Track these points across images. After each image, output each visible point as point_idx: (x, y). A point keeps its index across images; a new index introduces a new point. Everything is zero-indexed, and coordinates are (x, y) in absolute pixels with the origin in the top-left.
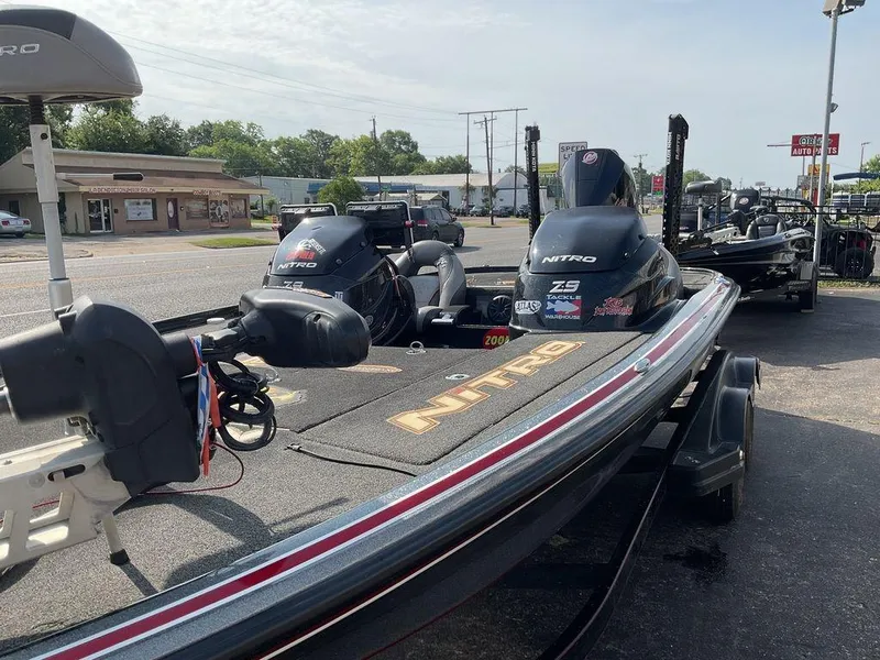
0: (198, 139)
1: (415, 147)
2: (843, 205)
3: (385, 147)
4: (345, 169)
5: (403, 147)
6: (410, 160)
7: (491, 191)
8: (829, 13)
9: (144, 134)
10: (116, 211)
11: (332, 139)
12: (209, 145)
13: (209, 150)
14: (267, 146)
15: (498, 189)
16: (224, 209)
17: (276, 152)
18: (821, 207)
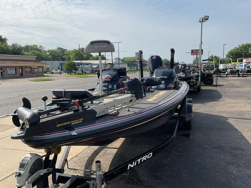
0: (24, 50)
2: (205, 67)
3: (81, 53)
4: (69, 59)
6: (88, 56)
7: (112, 65)
8: (200, 22)
9: (11, 49)
10: (4, 71)
11: (65, 50)
12: (28, 52)
13: (28, 53)
14: (45, 52)
15: (114, 64)
16: (36, 70)
17: (48, 54)
18: (200, 68)
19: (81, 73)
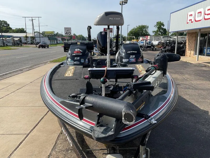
1: (9, 25)
5: (5, 25)
6: (7, 29)
8: (121, 4)
19: (3, 45)
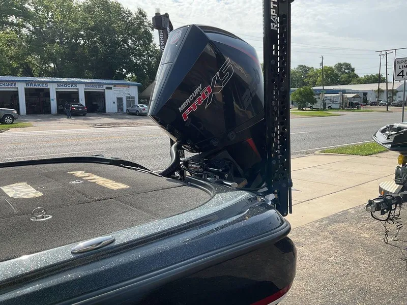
1: (353, 70)
3: (336, 71)
4: (314, 83)
5: (346, 71)
6: (349, 77)
11: (310, 69)
15: (397, 92)
19: (322, 107)
